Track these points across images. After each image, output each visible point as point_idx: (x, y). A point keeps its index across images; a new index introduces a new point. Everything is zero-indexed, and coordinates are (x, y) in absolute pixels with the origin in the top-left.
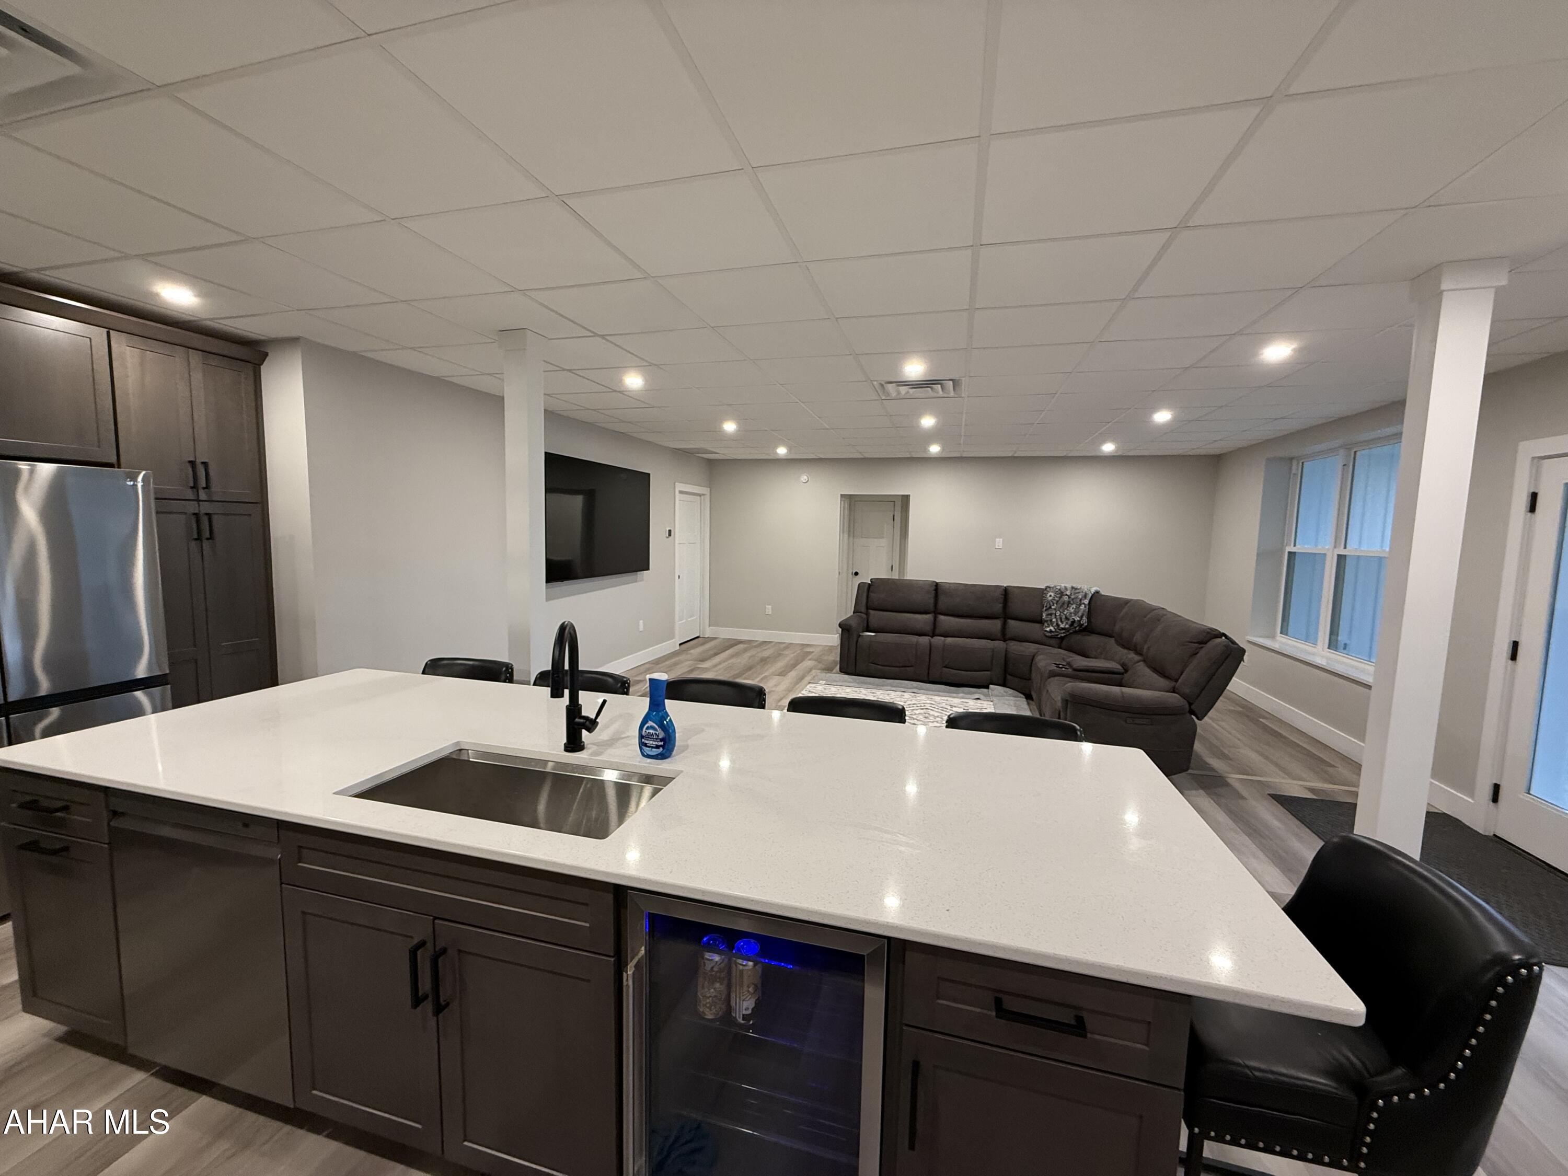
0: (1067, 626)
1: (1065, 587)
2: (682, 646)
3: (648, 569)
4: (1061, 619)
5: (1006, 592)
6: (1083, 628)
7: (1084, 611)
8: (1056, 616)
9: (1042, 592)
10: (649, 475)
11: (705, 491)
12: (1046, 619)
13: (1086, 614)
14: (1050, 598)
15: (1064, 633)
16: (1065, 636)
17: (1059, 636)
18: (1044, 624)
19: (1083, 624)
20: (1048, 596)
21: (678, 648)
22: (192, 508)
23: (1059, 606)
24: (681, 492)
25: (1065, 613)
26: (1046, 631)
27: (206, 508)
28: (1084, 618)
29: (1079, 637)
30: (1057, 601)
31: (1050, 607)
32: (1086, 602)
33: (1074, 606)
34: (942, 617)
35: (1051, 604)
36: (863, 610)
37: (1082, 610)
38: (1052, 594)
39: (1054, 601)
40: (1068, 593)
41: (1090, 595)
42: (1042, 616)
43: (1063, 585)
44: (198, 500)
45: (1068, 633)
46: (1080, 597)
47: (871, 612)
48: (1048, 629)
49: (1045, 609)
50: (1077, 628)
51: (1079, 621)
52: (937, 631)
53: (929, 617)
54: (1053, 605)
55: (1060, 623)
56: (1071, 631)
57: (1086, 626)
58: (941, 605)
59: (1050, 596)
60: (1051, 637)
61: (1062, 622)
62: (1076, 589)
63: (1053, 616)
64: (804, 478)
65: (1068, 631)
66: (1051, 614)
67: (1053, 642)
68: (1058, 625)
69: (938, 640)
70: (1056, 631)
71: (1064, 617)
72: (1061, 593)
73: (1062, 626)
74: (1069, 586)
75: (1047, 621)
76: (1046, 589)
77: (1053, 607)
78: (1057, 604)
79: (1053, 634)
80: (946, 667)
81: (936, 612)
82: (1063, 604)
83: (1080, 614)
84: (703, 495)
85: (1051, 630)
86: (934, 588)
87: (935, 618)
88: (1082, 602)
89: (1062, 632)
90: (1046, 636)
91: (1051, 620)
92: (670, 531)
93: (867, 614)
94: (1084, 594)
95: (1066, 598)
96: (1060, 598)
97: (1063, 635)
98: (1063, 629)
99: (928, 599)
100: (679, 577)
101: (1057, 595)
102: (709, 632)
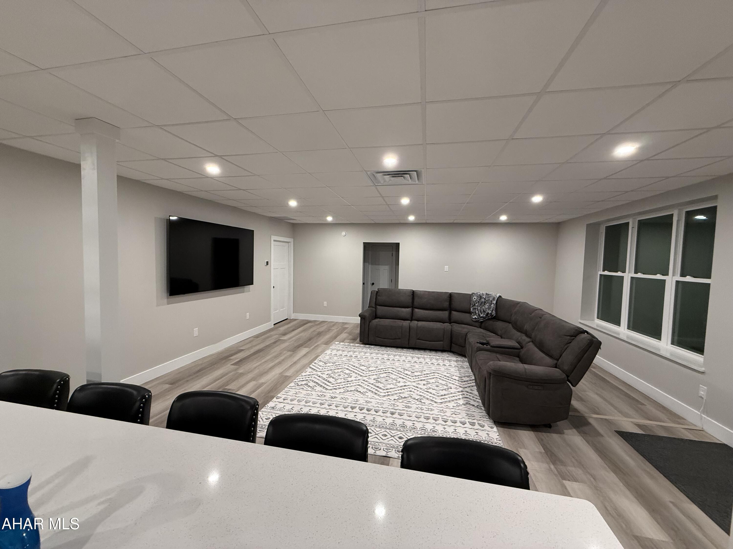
0: (484, 316)
1: (483, 293)
2: (275, 325)
3: (252, 284)
4: (481, 311)
5: (451, 296)
6: (493, 317)
7: (493, 307)
8: (478, 310)
9: (470, 296)
10: (253, 231)
11: (291, 240)
12: (472, 311)
13: (494, 309)
14: (475, 300)
15: (482, 319)
16: (483, 321)
17: (480, 321)
18: (471, 314)
19: (493, 315)
20: (473, 298)
21: (273, 326)
23: (480, 304)
24: (274, 241)
25: (483, 308)
26: (473, 318)
28: (494, 312)
29: (491, 322)
30: (479, 301)
31: (475, 305)
32: (495, 302)
33: (488, 304)
34: (416, 310)
35: (475, 303)
36: (374, 306)
37: (492, 307)
38: (476, 297)
40: (484, 297)
41: (497, 299)
42: (470, 309)
43: (481, 292)
45: (485, 320)
46: (491, 299)
47: (378, 307)
48: (474, 317)
49: (472, 305)
50: (490, 317)
51: (491, 313)
52: (414, 318)
53: (409, 310)
54: (476, 304)
55: (480, 314)
56: (486, 318)
57: (495, 316)
58: (416, 303)
59: (475, 298)
60: (476, 322)
61: (481, 313)
62: (488, 295)
63: (476, 310)
64: (344, 233)
65: (485, 319)
66: (475, 309)
67: (477, 324)
68: (479, 315)
69: (415, 323)
70: (478, 318)
71: (482, 310)
72: (480, 297)
73: (481, 316)
74: (484, 293)
75: (473, 313)
76: (472, 295)
77: (476, 305)
78: (478, 303)
79: (476, 320)
80: (418, 339)
81: (413, 307)
82: (482, 303)
83: (491, 309)
84: (290, 242)
85: (475, 317)
86: (412, 293)
87: (413, 310)
88: (492, 302)
89: (481, 319)
90: (473, 321)
91: (475, 312)
92: (267, 262)
93: (376, 308)
94: (493, 297)
95: (483, 300)
96: (480, 299)
97: (482, 320)
98: (482, 317)
99: (408, 300)
100: (274, 287)
101: (478, 298)
102: (293, 316)
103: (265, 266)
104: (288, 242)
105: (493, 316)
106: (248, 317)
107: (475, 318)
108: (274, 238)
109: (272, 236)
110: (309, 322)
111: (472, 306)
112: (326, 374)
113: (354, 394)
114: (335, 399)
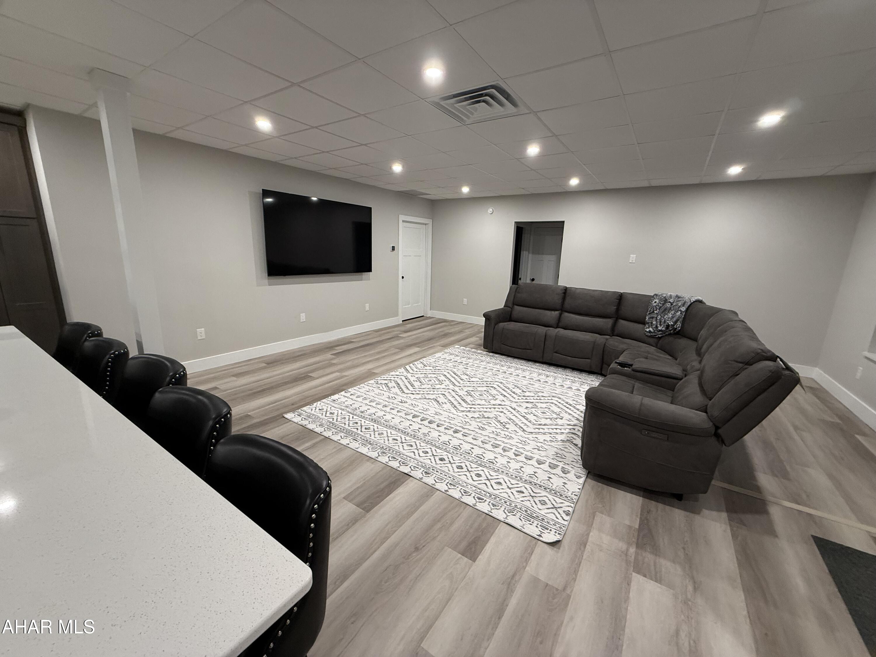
0: (664, 329)
1: (671, 295)
2: (404, 322)
3: (370, 270)
4: (660, 322)
5: (620, 298)
6: (677, 332)
7: (679, 317)
8: (657, 319)
9: (650, 298)
10: (371, 208)
11: (429, 221)
12: (648, 321)
13: (681, 320)
14: (655, 304)
15: (661, 334)
16: (662, 337)
17: (657, 336)
18: (645, 326)
19: (676, 328)
20: (654, 302)
21: (401, 322)
23: (661, 311)
24: (403, 221)
25: (665, 317)
26: (646, 331)
28: (679, 323)
29: (671, 339)
30: (661, 307)
31: (653, 312)
32: (683, 309)
33: (673, 312)
34: (566, 314)
35: (655, 309)
36: (510, 305)
37: (677, 316)
38: (657, 301)
39: (658, 307)
40: (671, 301)
41: (689, 304)
42: (646, 319)
43: (669, 294)
45: (664, 335)
46: (680, 304)
47: (516, 307)
48: (648, 330)
49: (648, 312)
50: (672, 331)
51: (673, 325)
52: (560, 324)
53: (557, 313)
55: (659, 326)
56: (667, 333)
57: (680, 330)
58: (567, 305)
59: (655, 302)
60: (651, 337)
61: (661, 325)
62: (679, 297)
63: (654, 319)
64: (490, 210)
65: (664, 333)
66: (653, 318)
67: (651, 340)
68: (657, 327)
69: (561, 331)
70: (654, 332)
71: (663, 321)
72: (666, 301)
73: (660, 328)
74: (674, 294)
75: (648, 323)
76: (653, 296)
77: (655, 312)
78: (659, 309)
79: (651, 334)
80: (557, 352)
81: (562, 309)
82: (665, 309)
83: (675, 319)
85: (650, 330)
86: (564, 291)
87: (561, 315)
88: (680, 309)
89: (659, 333)
90: (647, 335)
91: (652, 323)
92: (393, 248)
93: (512, 308)
94: (684, 302)
95: (668, 305)
96: (663, 304)
97: (660, 336)
98: (660, 331)
99: (557, 300)
100: (403, 277)
101: (661, 302)
102: (429, 314)
103: (391, 251)
104: (426, 224)
105: (677, 330)
106: (367, 308)
107: (650, 332)
108: (402, 218)
109: (400, 215)
110: (445, 321)
111: (649, 314)
112: (416, 377)
113: (428, 403)
114: (403, 404)
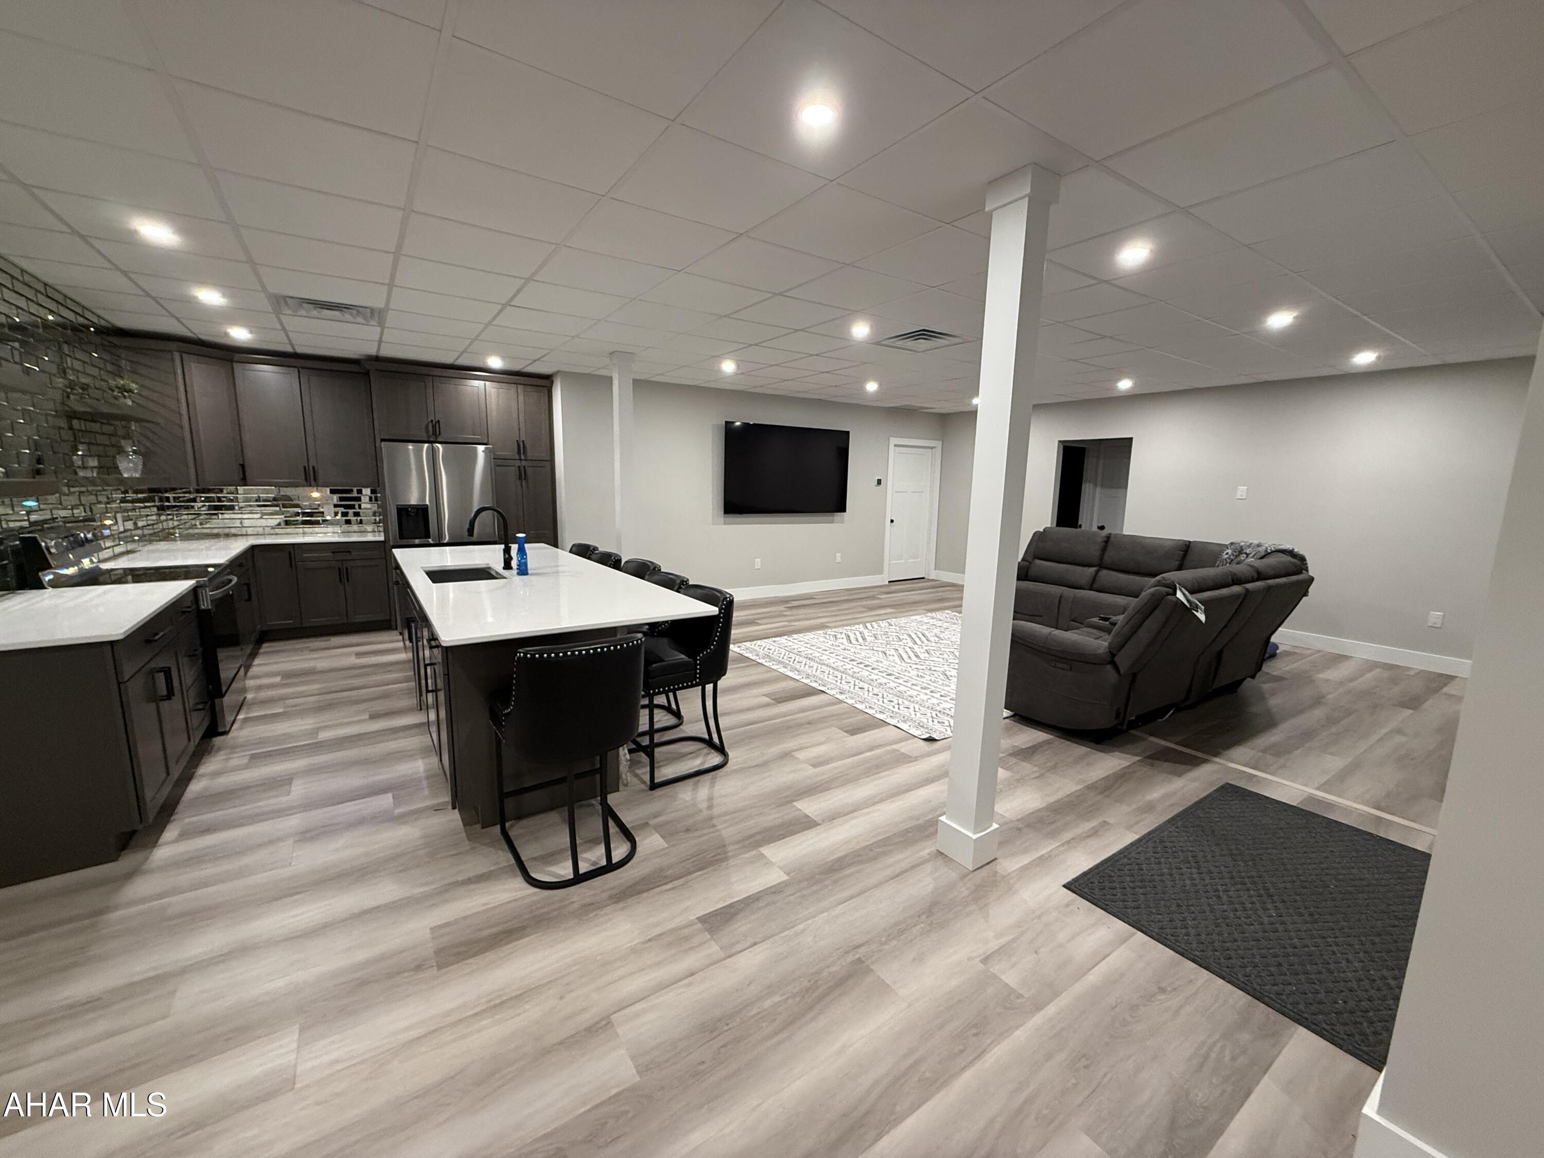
2: (890, 583)
3: (844, 511)
5: (1188, 549)
9: (1224, 547)
10: (848, 433)
11: (938, 444)
14: (1227, 556)
20: (1225, 552)
21: (885, 583)
22: (518, 463)
24: (895, 446)
27: (524, 463)
30: (1232, 560)
34: (1105, 572)
36: (1031, 558)
38: (1230, 551)
39: (1228, 561)
40: (1248, 551)
43: (1249, 541)
44: (520, 460)
47: (1039, 561)
52: (1095, 586)
53: (1093, 569)
58: (1107, 559)
59: (1227, 554)
69: (1090, 595)
81: (1101, 566)
82: (1237, 562)
84: (935, 447)
86: (1106, 539)
87: (1097, 572)
92: (879, 482)
93: (1034, 563)
95: (1243, 557)
96: (1237, 556)
99: (1094, 552)
100: (892, 521)
101: (1235, 553)
102: (933, 575)
103: (876, 486)
104: (932, 448)
106: (839, 559)
108: (894, 441)
109: (891, 438)
